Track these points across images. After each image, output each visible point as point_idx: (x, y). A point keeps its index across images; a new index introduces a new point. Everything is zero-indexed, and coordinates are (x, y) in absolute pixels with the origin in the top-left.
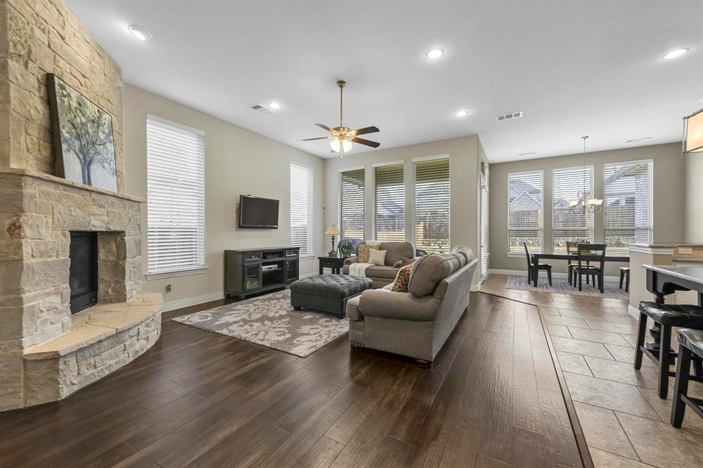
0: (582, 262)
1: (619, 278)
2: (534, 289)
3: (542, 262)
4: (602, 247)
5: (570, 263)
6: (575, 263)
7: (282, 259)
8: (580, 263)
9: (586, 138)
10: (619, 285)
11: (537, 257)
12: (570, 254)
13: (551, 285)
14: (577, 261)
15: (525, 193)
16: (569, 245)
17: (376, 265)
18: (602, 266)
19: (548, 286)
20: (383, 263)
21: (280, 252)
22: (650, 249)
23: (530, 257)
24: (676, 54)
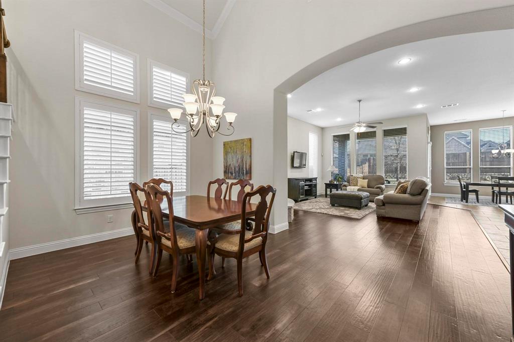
0: (501, 188)
2: (466, 204)
3: (471, 188)
5: (493, 189)
6: (496, 189)
7: (311, 183)
8: (500, 189)
9: (504, 111)
11: (468, 185)
12: (493, 183)
13: (478, 202)
14: (498, 188)
15: (453, 138)
16: (492, 178)
17: (363, 187)
19: (477, 202)
20: (366, 186)
21: (310, 180)
23: (463, 185)
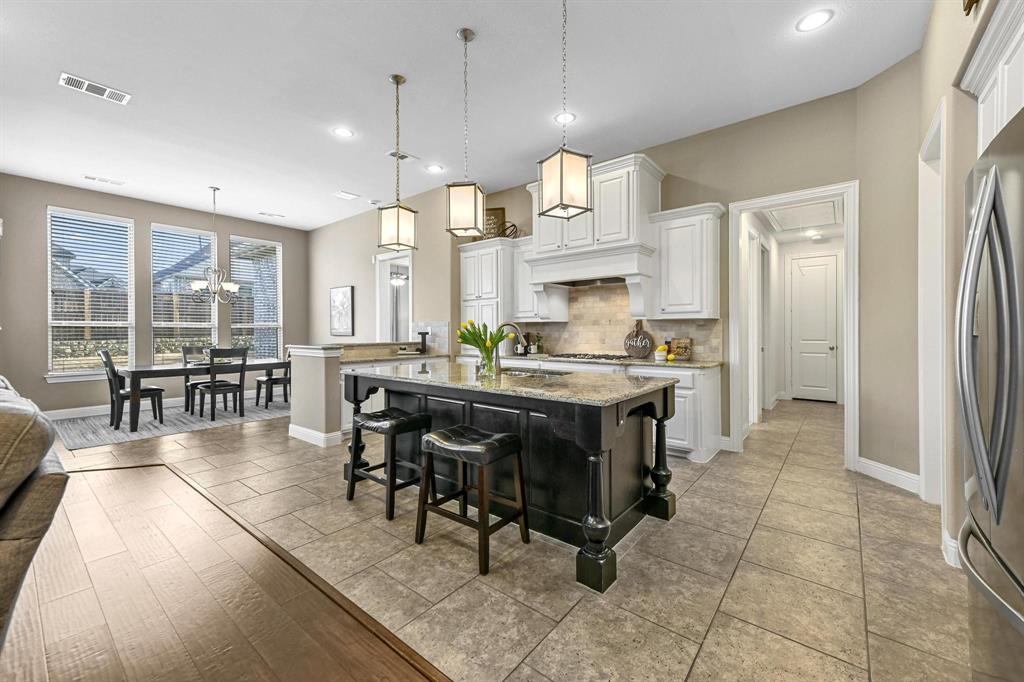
1: (255, 391)
4: (242, 352)
5: (187, 381)
9: (215, 189)
10: (255, 401)
11: (137, 377)
12: (189, 366)
14: (209, 376)
16: (186, 350)
18: (242, 379)
19: (158, 425)
22: (322, 351)
24: (343, 132)
